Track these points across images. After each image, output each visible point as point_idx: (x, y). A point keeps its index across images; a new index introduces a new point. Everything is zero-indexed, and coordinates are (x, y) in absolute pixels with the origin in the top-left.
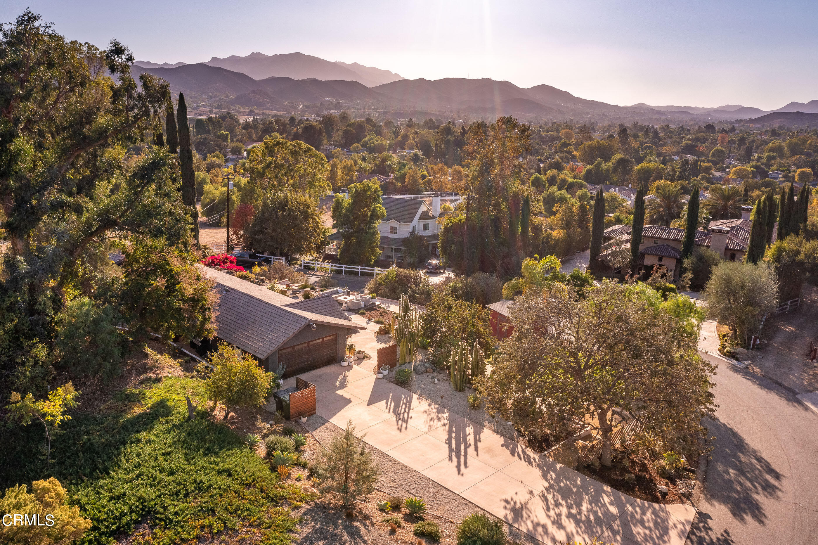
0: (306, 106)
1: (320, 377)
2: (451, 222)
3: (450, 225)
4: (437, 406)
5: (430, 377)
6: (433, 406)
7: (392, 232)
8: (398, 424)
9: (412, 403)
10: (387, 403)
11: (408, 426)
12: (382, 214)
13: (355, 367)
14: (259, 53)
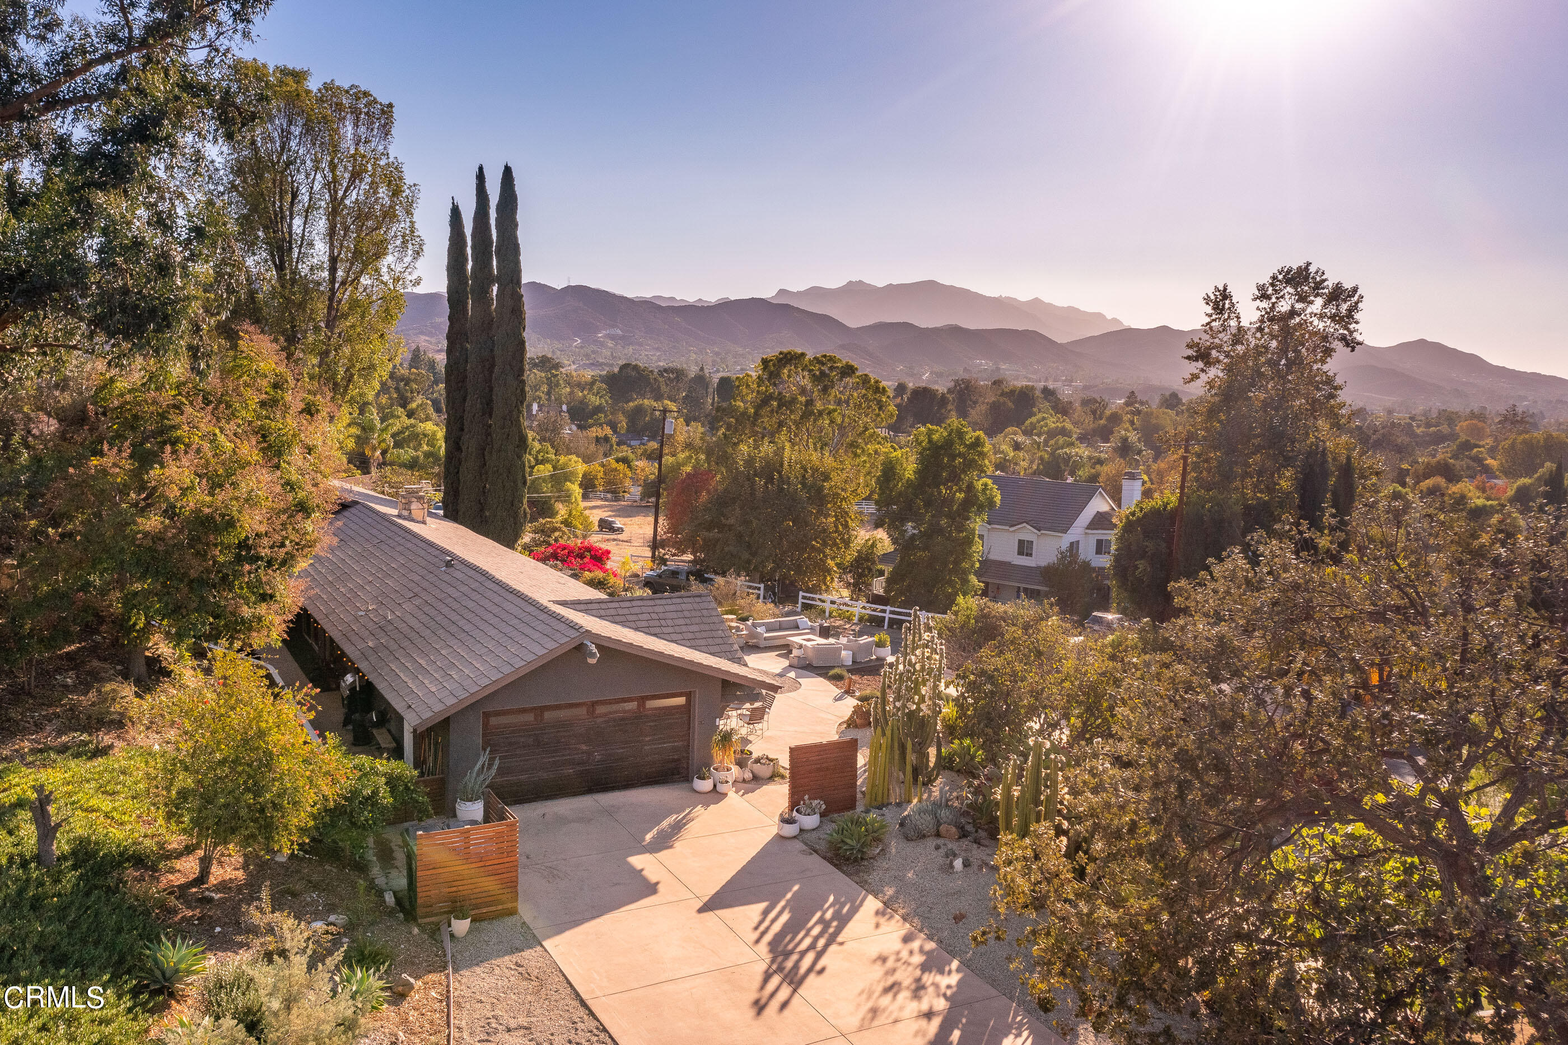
0: (936, 374)
1: (609, 812)
2: (1141, 509)
3: (1139, 514)
4: (930, 945)
5: (942, 851)
6: (916, 945)
7: (1020, 553)
8: (762, 988)
9: (851, 925)
10: (766, 913)
11: (796, 1000)
12: (991, 502)
13: (733, 797)
14: (860, 282)
